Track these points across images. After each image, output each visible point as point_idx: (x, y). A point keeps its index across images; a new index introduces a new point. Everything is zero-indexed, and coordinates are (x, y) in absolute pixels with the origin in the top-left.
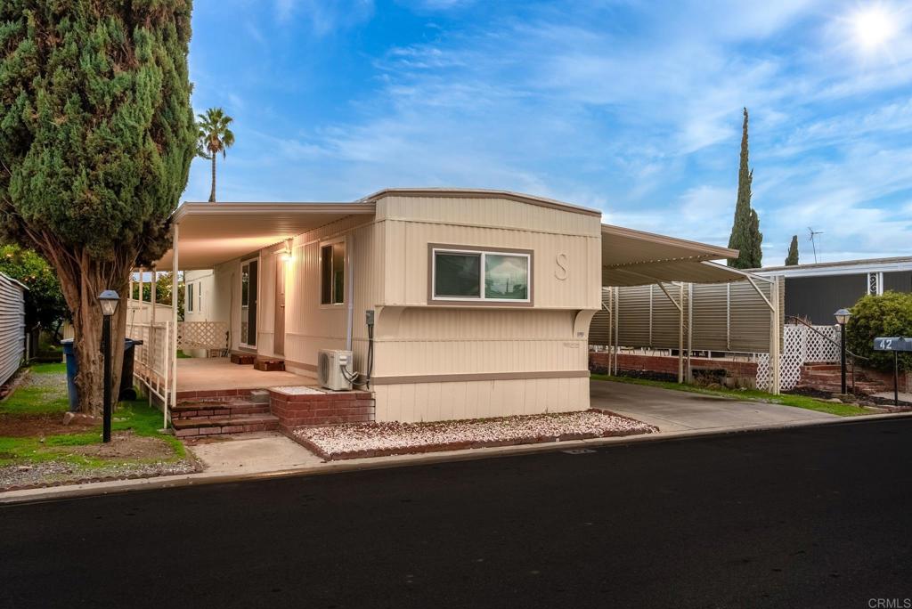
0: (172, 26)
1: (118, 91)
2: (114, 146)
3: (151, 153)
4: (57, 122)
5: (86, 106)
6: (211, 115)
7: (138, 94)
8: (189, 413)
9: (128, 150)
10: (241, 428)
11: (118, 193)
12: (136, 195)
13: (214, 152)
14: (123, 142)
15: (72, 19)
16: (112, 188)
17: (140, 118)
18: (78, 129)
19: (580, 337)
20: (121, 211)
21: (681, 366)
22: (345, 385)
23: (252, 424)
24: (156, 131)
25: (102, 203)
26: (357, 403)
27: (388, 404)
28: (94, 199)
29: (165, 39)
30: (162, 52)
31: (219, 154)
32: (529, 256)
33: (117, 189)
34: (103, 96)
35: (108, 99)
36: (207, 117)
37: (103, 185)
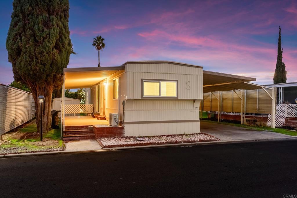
0: (63, 14)
1: (45, 35)
2: (43, 52)
3: (55, 53)
4: (27, 46)
5: (36, 40)
7: (51, 36)
8: (68, 133)
9: (47, 53)
10: (83, 138)
11: (45, 66)
12: (51, 66)
13: (99, 50)
14: (46, 51)
15: (32, 15)
16: (43, 65)
17: (51, 43)
18: (33, 47)
19: (196, 109)
20: (46, 72)
21: (242, 118)
22: (116, 124)
23: (86, 136)
24: (57, 47)
25: (40, 69)
26: (119, 130)
27: (129, 130)
28: (37, 68)
29: (61, 18)
30: (59, 22)
32: (177, 82)
33: (44, 65)
34: (40, 37)
35: (42, 38)
36: (96, 39)
37: (40, 64)
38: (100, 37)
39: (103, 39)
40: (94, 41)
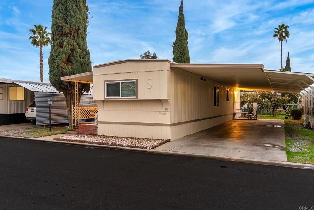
6: (279, 26)
13: (281, 41)
19: (166, 111)
31: (284, 41)
32: (136, 81)
36: (279, 28)
38: (283, 26)
39: (286, 27)
40: (276, 32)
